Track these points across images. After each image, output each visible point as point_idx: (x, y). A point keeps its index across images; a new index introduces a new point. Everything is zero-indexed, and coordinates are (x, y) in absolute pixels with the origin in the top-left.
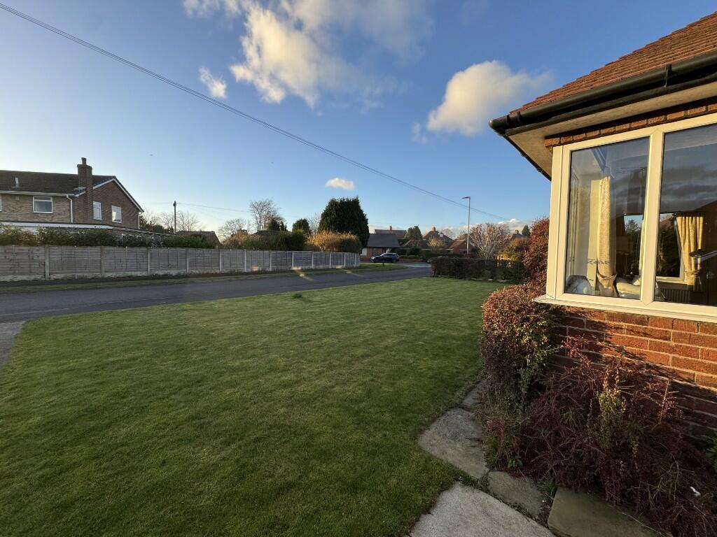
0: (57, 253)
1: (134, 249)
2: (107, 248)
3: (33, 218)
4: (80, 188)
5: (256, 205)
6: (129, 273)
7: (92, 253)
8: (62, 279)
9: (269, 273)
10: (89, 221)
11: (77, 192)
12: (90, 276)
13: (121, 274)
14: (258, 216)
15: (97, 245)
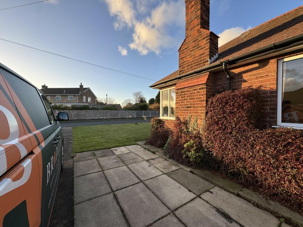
0: (75, 112)
1: (94, 111)
2: (87, 110)
3: (68, 102)
4: (80, 92)
5: (135, 94)
6: (93, 118)
7: (83, 112)
8: (76, 120)
9: (135, 118)
10: (82, 102)
11: (79, 94)
12: (83, 119)
13: (91, 118)
14: (136, 97)
15: (84, 110)
